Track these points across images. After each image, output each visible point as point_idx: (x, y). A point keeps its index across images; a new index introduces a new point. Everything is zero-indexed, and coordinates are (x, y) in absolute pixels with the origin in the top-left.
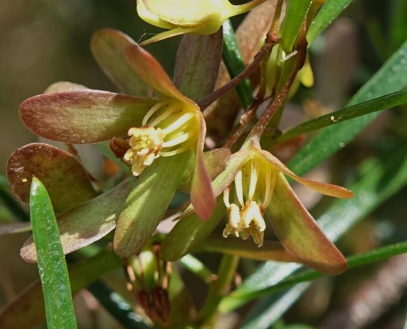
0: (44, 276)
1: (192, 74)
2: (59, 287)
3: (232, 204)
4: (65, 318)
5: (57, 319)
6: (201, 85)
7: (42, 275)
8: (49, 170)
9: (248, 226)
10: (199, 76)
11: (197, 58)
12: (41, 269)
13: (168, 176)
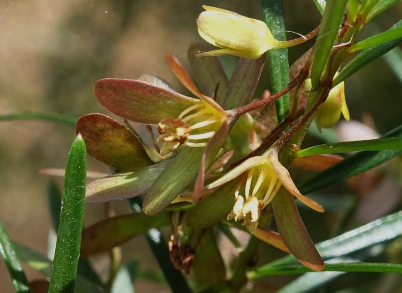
0: (63, 208)
1: (238, 88)
2: (73, 220)
3: (240, 196)
4: (72, 243)
5: (64, 243)
6: (242, 98)
7: (62, 208)
8: (111, 136)
9: (245, 215)
10: (243, 90)
11: (244, 76)
12: (63, 202)
13: (195, 162)
